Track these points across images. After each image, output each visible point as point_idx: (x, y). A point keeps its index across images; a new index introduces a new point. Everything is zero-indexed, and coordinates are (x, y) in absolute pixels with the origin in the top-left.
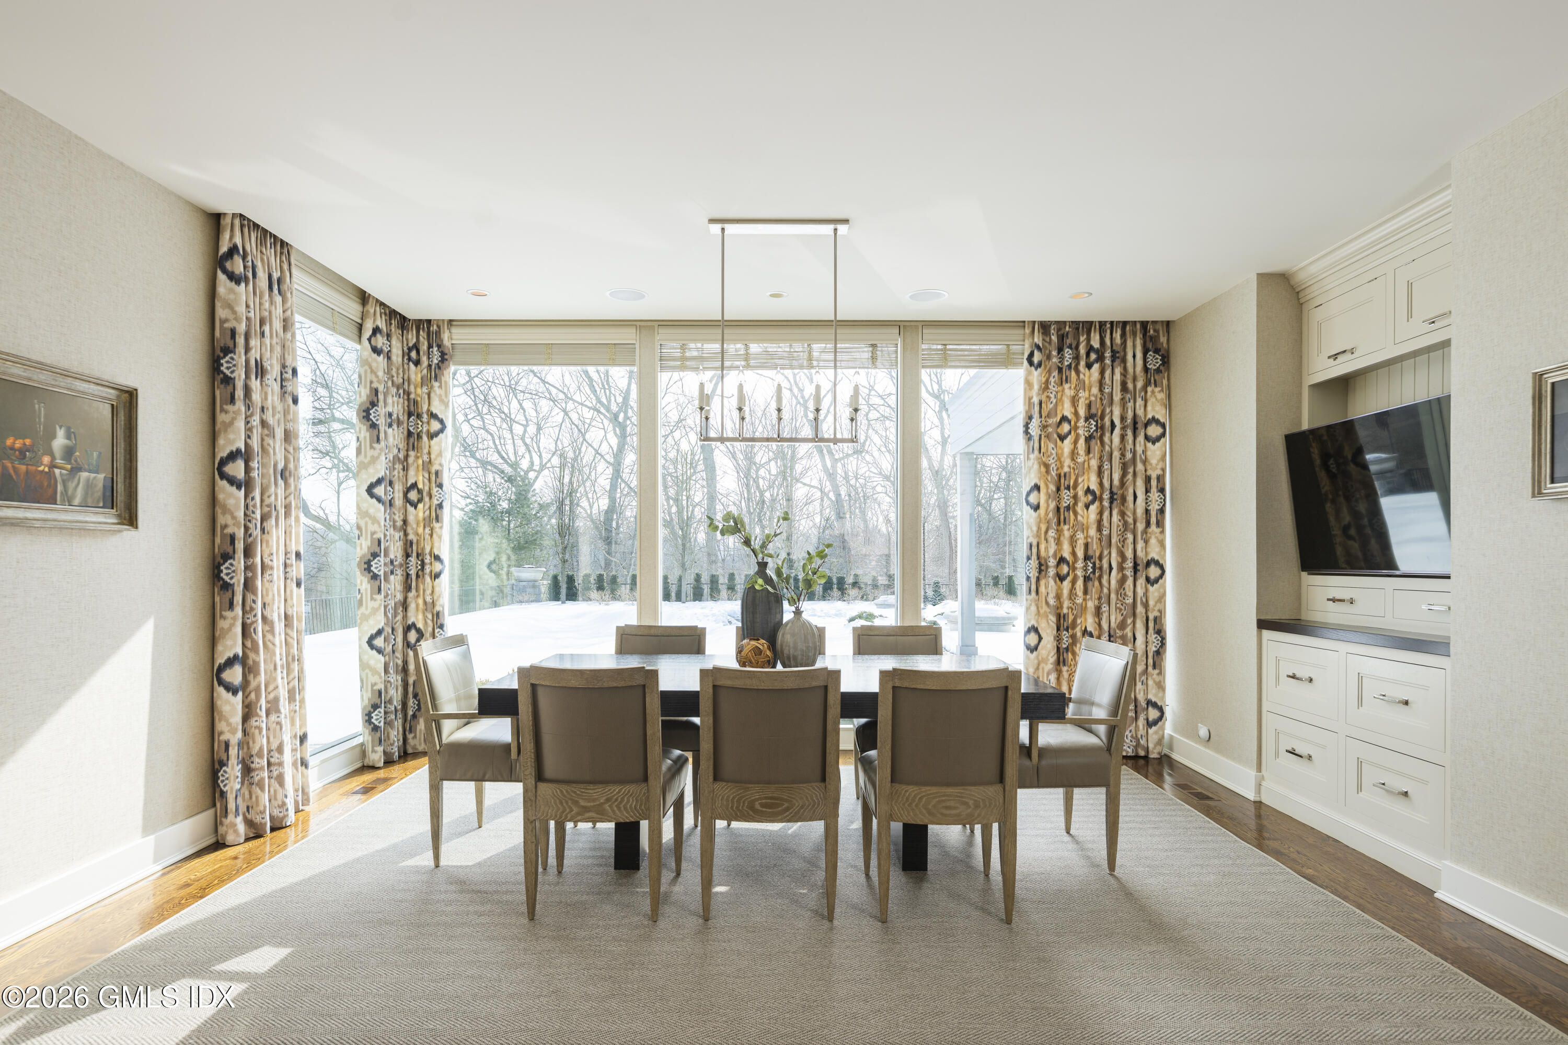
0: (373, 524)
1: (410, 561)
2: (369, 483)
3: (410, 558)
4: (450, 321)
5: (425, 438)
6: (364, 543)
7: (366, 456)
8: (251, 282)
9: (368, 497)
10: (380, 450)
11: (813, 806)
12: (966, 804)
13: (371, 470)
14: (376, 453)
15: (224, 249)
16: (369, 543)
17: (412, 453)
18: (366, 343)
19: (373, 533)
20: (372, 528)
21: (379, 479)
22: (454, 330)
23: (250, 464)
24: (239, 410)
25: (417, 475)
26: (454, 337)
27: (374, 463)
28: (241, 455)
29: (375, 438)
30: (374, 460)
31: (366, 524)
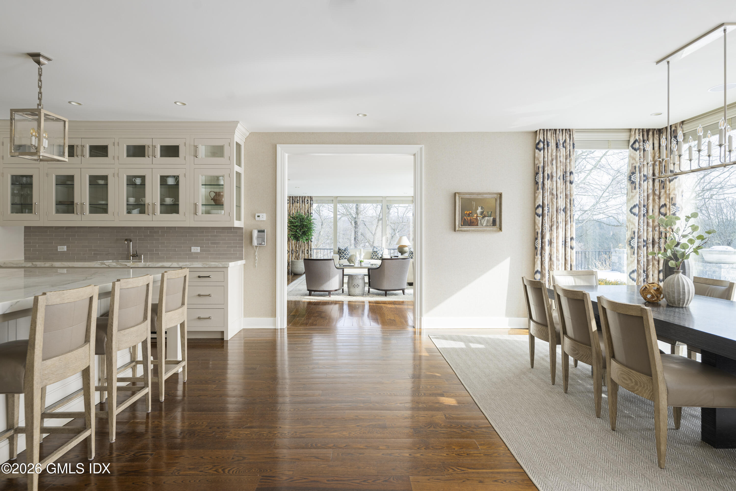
0: (632, 225)
1: (661, 241)
2: (631, 207)
3: (661, 240)
4: (683, 122)
5: (668, 183)
6: (629, 233)
7: (629, 196)
8: (546, 149)
9: (630, 213)
10: (636, 192)
11: (587, 357)
12: (631, 380)
13: (631, 202)
14: (633, 194)
15: (537, 141)
16: (630, 233)
17: (663, 191)
18: (630, 147)
19: (632, 229)
20: (632, 226)
21: (635, 205)
22: (684, 126)
23: (544, 209)
24: (540, 192)
25: (665, 200)
26: (684, 130)
27: (633, 199)
28: (540, 206)
29: (634, 188)
30: (633, 197)
31: (630, 225)
